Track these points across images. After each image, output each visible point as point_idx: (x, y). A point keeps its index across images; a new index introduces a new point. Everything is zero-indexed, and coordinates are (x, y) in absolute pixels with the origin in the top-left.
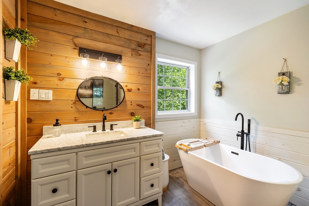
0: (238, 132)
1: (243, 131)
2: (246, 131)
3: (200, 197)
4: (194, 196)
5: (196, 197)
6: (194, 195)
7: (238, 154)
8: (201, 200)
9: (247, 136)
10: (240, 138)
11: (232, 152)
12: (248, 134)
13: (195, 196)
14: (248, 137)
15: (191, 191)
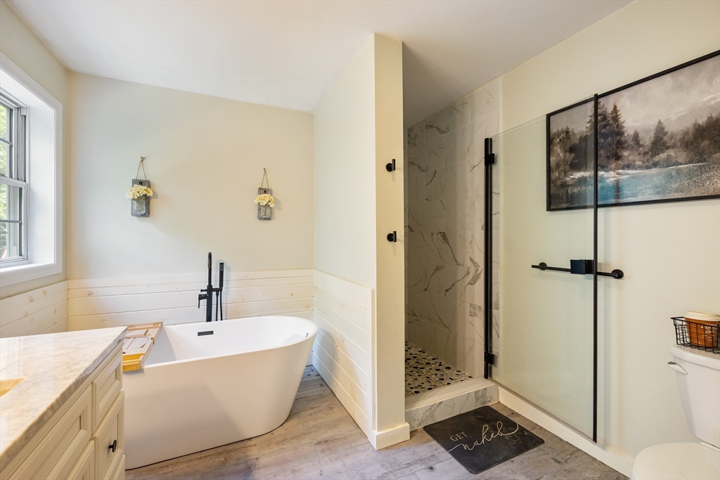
0: (202, 291)
1: (210, 286)
2: (215, 285)
3: (178, 463)
4: (165, 474)
5: (170, 469)
6: (161, 473)
7: (211, 333)
8: (185, 465)
9: (217, 295)
10: (204, 302)
11: (200, 334)
12: (219, 290)
13: (166, 471)
14: (219, 296)
15: (144, 473)
